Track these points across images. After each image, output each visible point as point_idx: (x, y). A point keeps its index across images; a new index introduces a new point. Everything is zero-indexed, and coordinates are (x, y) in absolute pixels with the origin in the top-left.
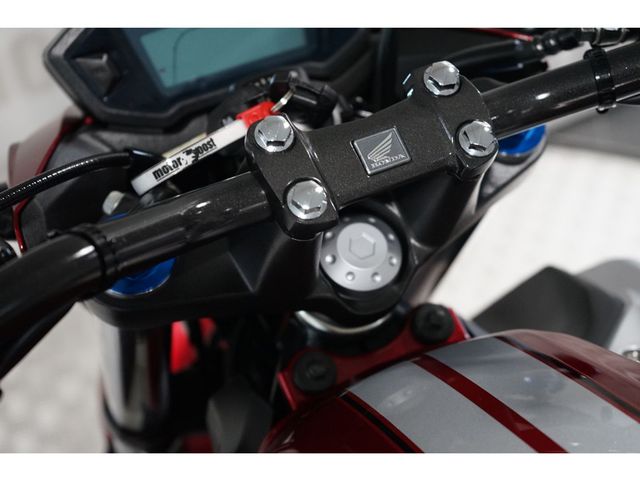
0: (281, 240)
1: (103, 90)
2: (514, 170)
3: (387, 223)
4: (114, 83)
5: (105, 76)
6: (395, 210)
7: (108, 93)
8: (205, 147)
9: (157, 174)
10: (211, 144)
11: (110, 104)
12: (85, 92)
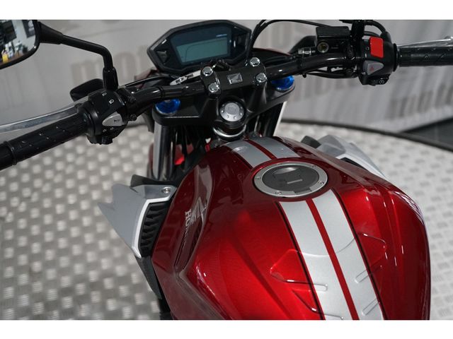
0: (208, 100)
1: (164, 61)
2: (282, 94)
3: (240, 104)
4: (167, 59)
5: (165, 57)
6: (243, 100)
7: (166, 61)
8: (190, 76)
9: (177, 82)
10: (192, 75)
11: (165, 65)
12: (159, 62)
